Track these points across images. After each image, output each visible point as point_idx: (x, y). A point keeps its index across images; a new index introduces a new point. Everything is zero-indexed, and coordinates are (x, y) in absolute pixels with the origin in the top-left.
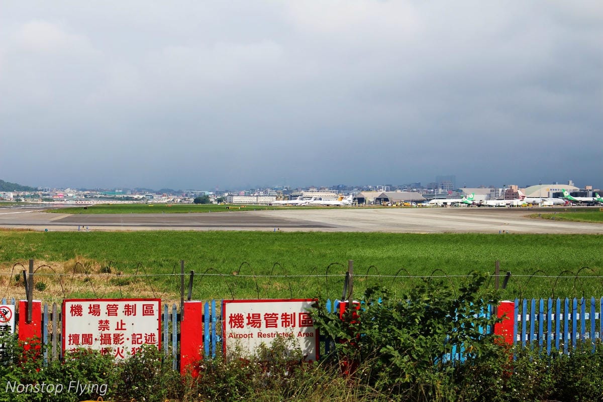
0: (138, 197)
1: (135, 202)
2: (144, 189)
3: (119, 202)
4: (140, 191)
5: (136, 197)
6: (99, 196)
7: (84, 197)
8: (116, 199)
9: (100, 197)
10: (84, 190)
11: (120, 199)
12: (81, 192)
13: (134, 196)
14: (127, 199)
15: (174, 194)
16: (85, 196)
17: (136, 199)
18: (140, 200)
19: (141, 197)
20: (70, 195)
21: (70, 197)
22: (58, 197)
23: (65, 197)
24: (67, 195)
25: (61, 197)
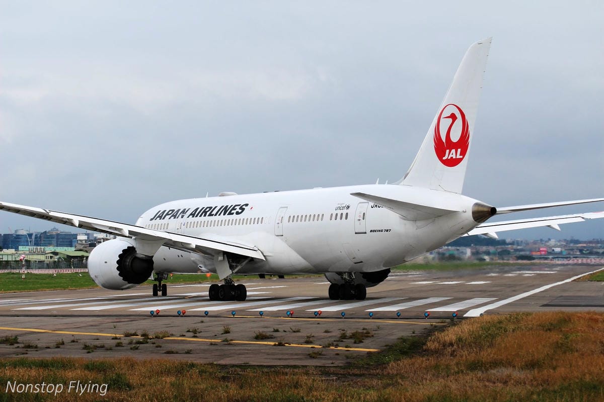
7: (579, 253)
16: (581, 251)
20: (558, 250)
21: (556, 254)
22: (538, 253)
23: (550, 253)
24: (553, 250)
25: (543, 253)
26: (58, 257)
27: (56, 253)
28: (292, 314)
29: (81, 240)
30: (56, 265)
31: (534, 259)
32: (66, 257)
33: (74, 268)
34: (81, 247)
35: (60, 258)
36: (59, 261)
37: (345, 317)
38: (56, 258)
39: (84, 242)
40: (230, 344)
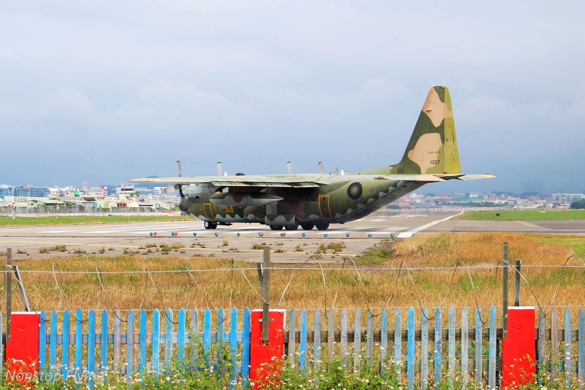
0: (500, 203)
1: (498, 208)
2: (503, 193)
3: (478, 209)
4: (498, 194)
5: (497, 202)
6: (452, 202)
7: (434, 204)
8: (472, 205)
9: (454, 204)
10: (433, 195)
11: (478, 205)
12: (429, 197)
13: (494, 201)
14: (487, 205)
15: (542, 198)
16: (436, 202)
17: (498, 205)
18: (502, 205)
19: (503, 202)
20: (418, 201)
21: (418, 204)
22: (404, 204)
23: (412, 204)
24: (415, 202)
25: (407, 204)
26: (37, 204)
27: (36, 201)
28: (262, 235)
29: (53, 192)
30: (36, 210)
31: (400, 208)
32: (43, 204)
33: (50, 212)
34: (54, 197)
35: (39, 205)
36: (38, 208)
37: (305, 237)
38: (35, 205)
39: (55, 193)
40: (238, 251)
